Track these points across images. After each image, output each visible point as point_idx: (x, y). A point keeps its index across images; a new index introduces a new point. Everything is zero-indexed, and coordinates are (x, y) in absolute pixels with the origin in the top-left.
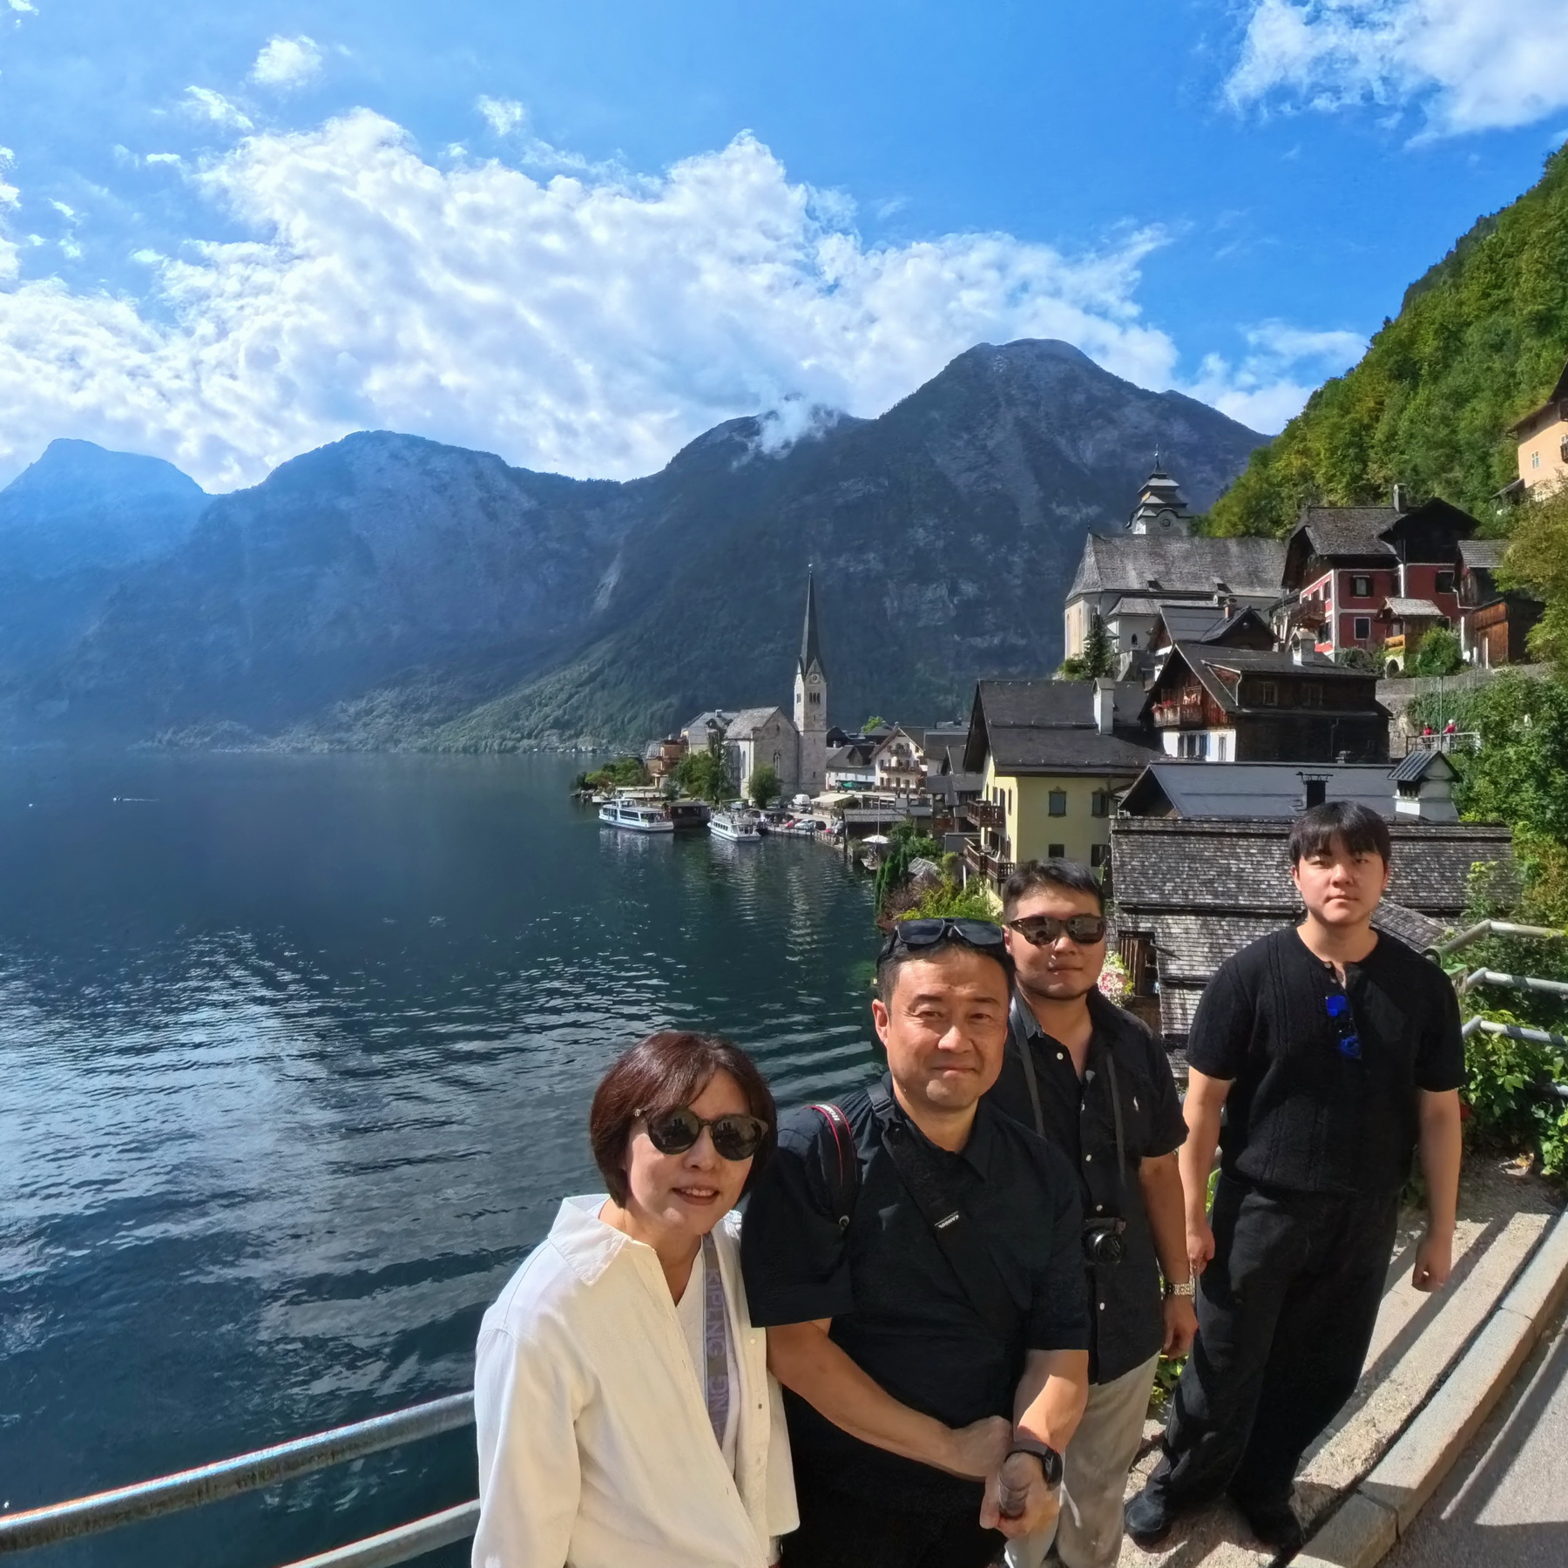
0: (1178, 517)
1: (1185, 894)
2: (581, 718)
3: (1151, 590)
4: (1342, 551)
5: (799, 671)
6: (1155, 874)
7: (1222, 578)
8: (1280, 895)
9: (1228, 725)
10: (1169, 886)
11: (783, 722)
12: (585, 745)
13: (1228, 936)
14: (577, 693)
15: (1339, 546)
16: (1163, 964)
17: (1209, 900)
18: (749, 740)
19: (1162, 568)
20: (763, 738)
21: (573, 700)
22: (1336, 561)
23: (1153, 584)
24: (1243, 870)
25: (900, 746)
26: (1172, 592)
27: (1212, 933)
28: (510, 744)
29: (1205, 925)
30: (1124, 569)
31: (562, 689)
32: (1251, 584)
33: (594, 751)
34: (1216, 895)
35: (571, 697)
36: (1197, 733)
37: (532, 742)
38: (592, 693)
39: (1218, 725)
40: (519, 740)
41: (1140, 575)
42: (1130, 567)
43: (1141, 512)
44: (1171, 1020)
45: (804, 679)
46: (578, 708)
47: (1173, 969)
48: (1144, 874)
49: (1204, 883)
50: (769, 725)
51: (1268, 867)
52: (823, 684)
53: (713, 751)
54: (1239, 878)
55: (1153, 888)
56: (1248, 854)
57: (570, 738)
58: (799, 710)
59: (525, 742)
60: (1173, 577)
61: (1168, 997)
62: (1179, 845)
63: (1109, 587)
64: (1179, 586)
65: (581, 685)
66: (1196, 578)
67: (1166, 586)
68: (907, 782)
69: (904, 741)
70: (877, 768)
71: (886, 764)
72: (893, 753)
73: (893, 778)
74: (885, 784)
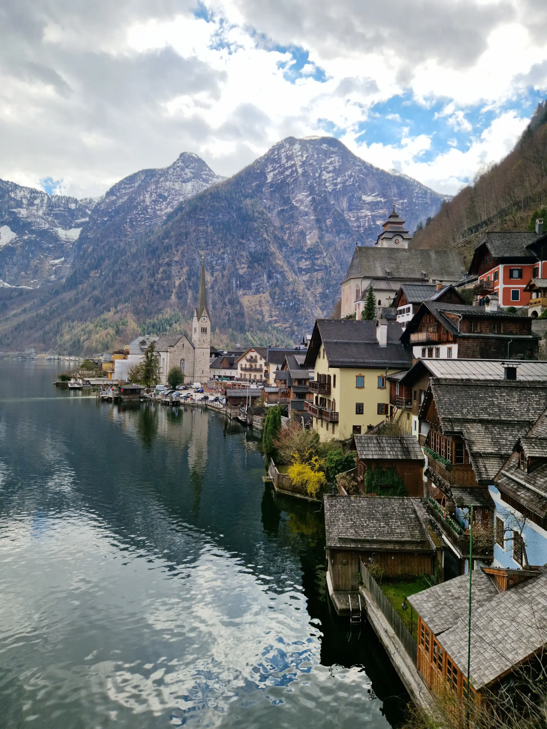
0: (403, 239)
1: (474, 414)
3: (388, 277)
4: (507, 255)
5: (195, 314)
6: (457, 405)
7: (426, 271)
8: (522, 415)
9: (454, 342)
10: (465, 411)
11: (186, 343)
13: (499, 434)
15: (505, 253)
16: (470, 447)
17: (486, 417)
18: (167, 352)
19: (394, 266)
20: (175, 351)
22: (502, 260)
23: (388, 274)
24: (501, 403)
25: (252, 357)
26: (400, 278)
27: (492, 433)
29: (487, 428)
30: (374, 266)
32: (442, 274)
34: (489, 414)
36: (434, 347)
39: (447, 342)
41: (383, 268)
42: (378, 265)
43: (383, 236)
44: (480, 474)
45: (198, 320)
47: (475, 449)
48: (452, 405)
49: (482, 409)
50: (178, 344)
51: (513, 402)
52: (209, 323)
53: (147, 357)
54: (499, 406)
55: (458, 411)
56: (501, 396)
58: (196, 337)
60: (400, 270)
61: (476, 462)
62: (466, 391)
63: (367, 275)
64: (403, 275)
66: (412, 270)
67: (396, 275)
68: (255, 376)
69: (254, 354)
70: (239, 368)
71: (244, 366)
72: (247, 360)
73: (247, 374)
74: (243, 377)
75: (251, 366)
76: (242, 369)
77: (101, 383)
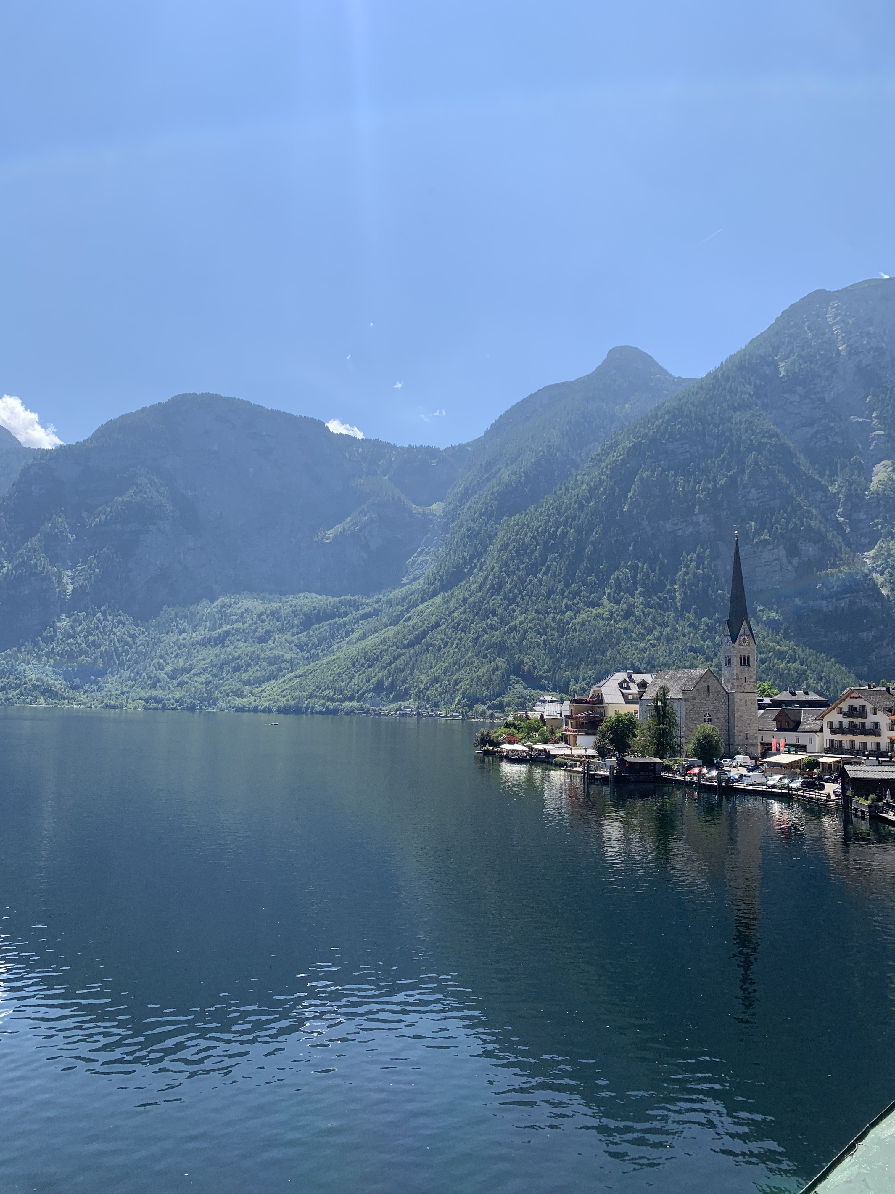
2: (404, 681)
12: (410, 705)
14: (403, 654)
20: (694, 698)
21: (400, 663)
25: (853, 708)
28: (331, 705)
31: (387, 650)
33: (419, 714)
35: (396, 658)
37: (355, 704)
38: (416, 654)
40: (342, 701)
45: (733, 642)
46: (403, 670)
50: (699, 686)
52: (753, 646)
57: (395, 700)
58: (729, 672)
59: (347, 704)
65: (404, 647)
68: (865, 744)
69: (857, 703)
70: (827, 730)
71: (836, 725)
72: (845, 715)
73: (846, 739)
74: (836, 745)
75: (853, 726)
76: (834, 731)
77: (568, 752)
